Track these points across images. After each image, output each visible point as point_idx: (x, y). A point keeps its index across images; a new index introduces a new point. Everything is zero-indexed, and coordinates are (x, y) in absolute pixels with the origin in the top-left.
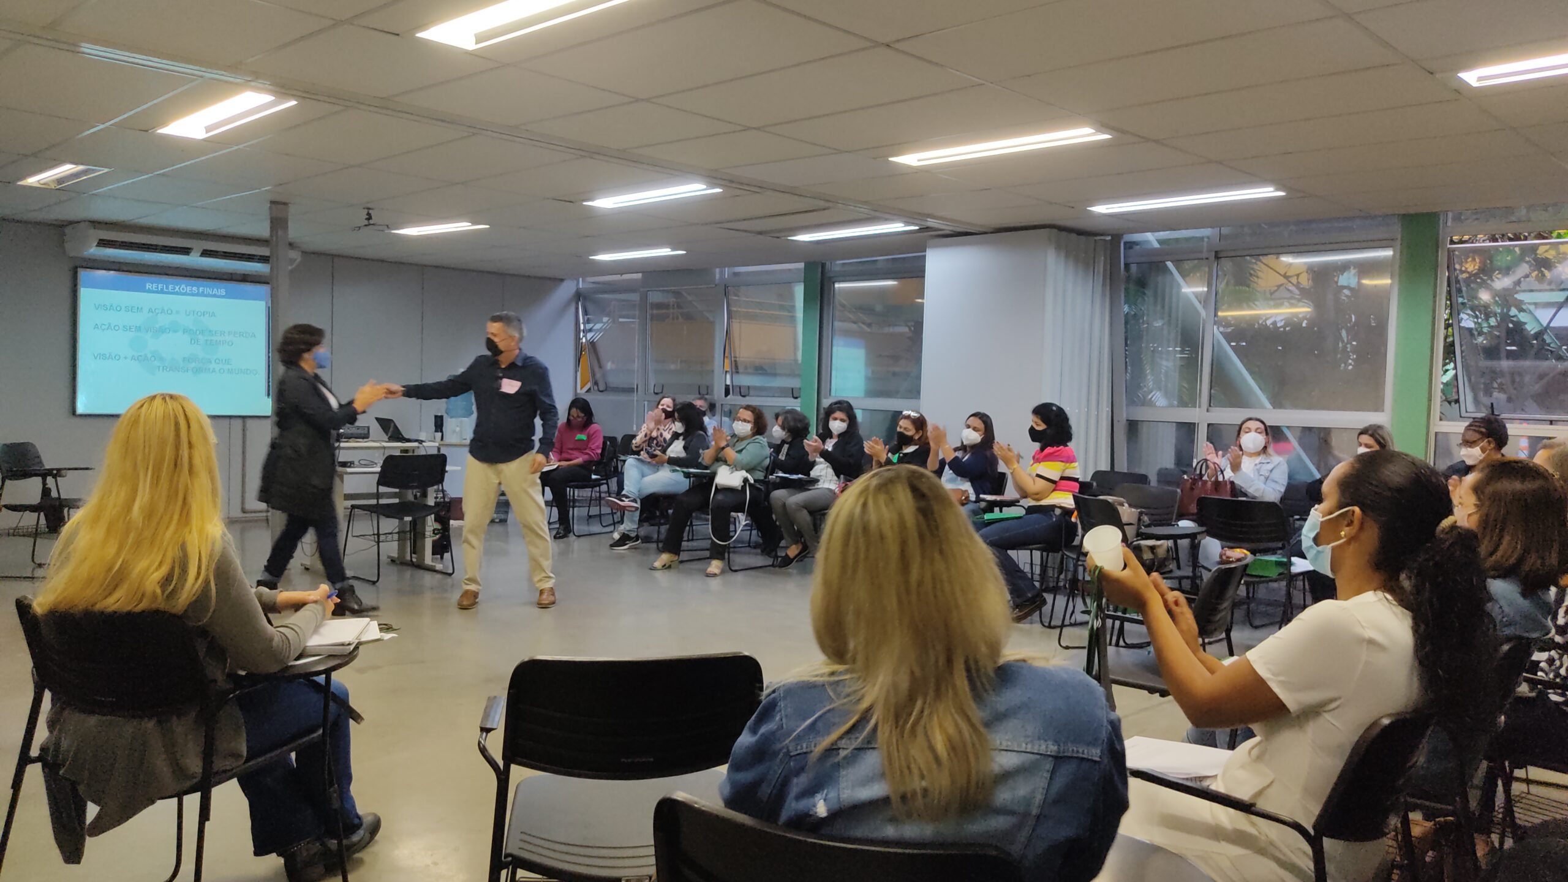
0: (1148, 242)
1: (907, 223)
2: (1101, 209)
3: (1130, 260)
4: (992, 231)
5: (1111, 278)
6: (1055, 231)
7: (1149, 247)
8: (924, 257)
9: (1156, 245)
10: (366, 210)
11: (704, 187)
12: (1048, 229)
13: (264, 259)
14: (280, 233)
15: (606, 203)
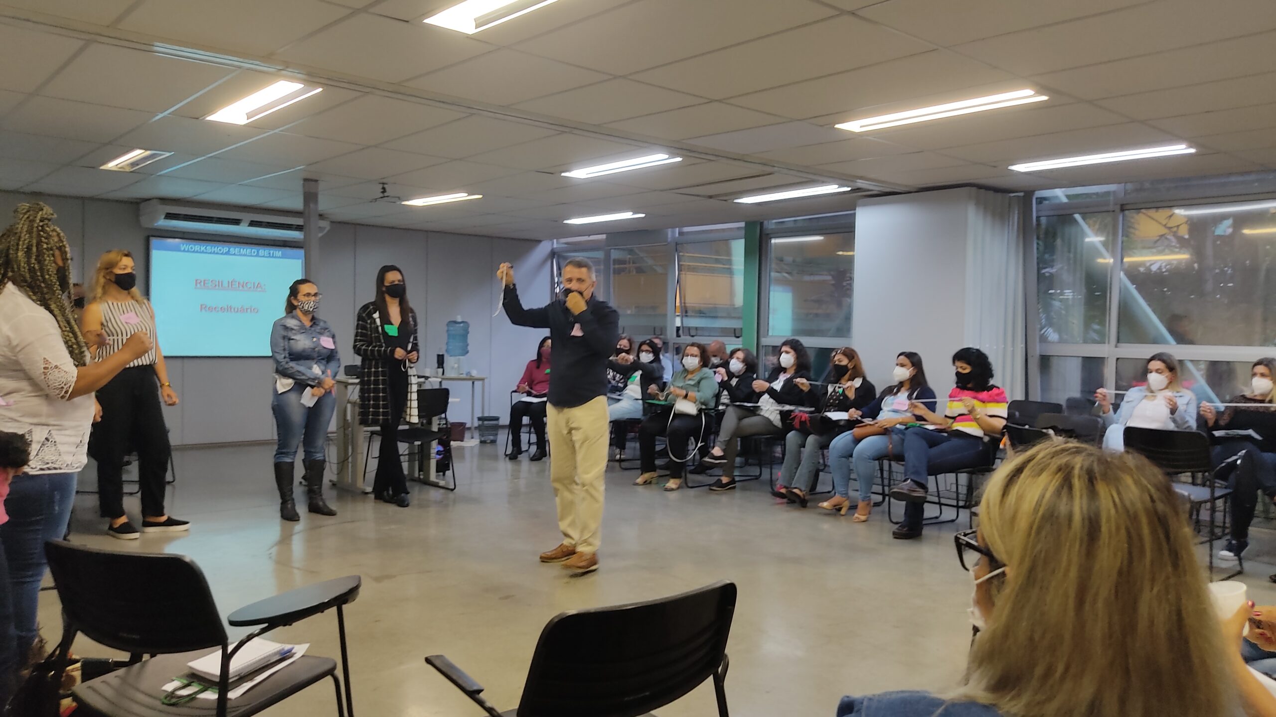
0: (1057, 197)
1: (841, 186)
2: (1021, 168)
3: (1040, 214)
4: (915, 190)
5: (1025, 230)
6: (974, 189)
7: (1057, 201)
8: (855, 214)
9: (1065, 200)
10: (381, 186)
11: (667, 156)
12: (969, 188)
13: (299, 228)
14: (312, 206)
15: (580, 173)
